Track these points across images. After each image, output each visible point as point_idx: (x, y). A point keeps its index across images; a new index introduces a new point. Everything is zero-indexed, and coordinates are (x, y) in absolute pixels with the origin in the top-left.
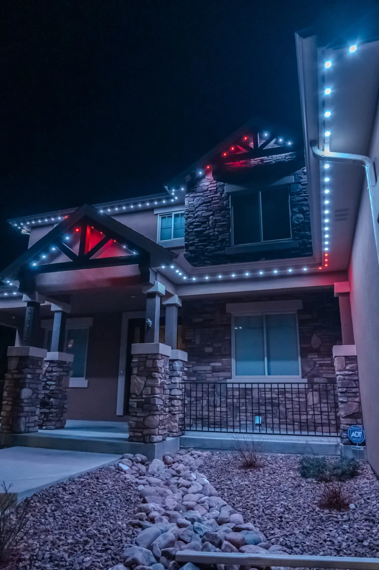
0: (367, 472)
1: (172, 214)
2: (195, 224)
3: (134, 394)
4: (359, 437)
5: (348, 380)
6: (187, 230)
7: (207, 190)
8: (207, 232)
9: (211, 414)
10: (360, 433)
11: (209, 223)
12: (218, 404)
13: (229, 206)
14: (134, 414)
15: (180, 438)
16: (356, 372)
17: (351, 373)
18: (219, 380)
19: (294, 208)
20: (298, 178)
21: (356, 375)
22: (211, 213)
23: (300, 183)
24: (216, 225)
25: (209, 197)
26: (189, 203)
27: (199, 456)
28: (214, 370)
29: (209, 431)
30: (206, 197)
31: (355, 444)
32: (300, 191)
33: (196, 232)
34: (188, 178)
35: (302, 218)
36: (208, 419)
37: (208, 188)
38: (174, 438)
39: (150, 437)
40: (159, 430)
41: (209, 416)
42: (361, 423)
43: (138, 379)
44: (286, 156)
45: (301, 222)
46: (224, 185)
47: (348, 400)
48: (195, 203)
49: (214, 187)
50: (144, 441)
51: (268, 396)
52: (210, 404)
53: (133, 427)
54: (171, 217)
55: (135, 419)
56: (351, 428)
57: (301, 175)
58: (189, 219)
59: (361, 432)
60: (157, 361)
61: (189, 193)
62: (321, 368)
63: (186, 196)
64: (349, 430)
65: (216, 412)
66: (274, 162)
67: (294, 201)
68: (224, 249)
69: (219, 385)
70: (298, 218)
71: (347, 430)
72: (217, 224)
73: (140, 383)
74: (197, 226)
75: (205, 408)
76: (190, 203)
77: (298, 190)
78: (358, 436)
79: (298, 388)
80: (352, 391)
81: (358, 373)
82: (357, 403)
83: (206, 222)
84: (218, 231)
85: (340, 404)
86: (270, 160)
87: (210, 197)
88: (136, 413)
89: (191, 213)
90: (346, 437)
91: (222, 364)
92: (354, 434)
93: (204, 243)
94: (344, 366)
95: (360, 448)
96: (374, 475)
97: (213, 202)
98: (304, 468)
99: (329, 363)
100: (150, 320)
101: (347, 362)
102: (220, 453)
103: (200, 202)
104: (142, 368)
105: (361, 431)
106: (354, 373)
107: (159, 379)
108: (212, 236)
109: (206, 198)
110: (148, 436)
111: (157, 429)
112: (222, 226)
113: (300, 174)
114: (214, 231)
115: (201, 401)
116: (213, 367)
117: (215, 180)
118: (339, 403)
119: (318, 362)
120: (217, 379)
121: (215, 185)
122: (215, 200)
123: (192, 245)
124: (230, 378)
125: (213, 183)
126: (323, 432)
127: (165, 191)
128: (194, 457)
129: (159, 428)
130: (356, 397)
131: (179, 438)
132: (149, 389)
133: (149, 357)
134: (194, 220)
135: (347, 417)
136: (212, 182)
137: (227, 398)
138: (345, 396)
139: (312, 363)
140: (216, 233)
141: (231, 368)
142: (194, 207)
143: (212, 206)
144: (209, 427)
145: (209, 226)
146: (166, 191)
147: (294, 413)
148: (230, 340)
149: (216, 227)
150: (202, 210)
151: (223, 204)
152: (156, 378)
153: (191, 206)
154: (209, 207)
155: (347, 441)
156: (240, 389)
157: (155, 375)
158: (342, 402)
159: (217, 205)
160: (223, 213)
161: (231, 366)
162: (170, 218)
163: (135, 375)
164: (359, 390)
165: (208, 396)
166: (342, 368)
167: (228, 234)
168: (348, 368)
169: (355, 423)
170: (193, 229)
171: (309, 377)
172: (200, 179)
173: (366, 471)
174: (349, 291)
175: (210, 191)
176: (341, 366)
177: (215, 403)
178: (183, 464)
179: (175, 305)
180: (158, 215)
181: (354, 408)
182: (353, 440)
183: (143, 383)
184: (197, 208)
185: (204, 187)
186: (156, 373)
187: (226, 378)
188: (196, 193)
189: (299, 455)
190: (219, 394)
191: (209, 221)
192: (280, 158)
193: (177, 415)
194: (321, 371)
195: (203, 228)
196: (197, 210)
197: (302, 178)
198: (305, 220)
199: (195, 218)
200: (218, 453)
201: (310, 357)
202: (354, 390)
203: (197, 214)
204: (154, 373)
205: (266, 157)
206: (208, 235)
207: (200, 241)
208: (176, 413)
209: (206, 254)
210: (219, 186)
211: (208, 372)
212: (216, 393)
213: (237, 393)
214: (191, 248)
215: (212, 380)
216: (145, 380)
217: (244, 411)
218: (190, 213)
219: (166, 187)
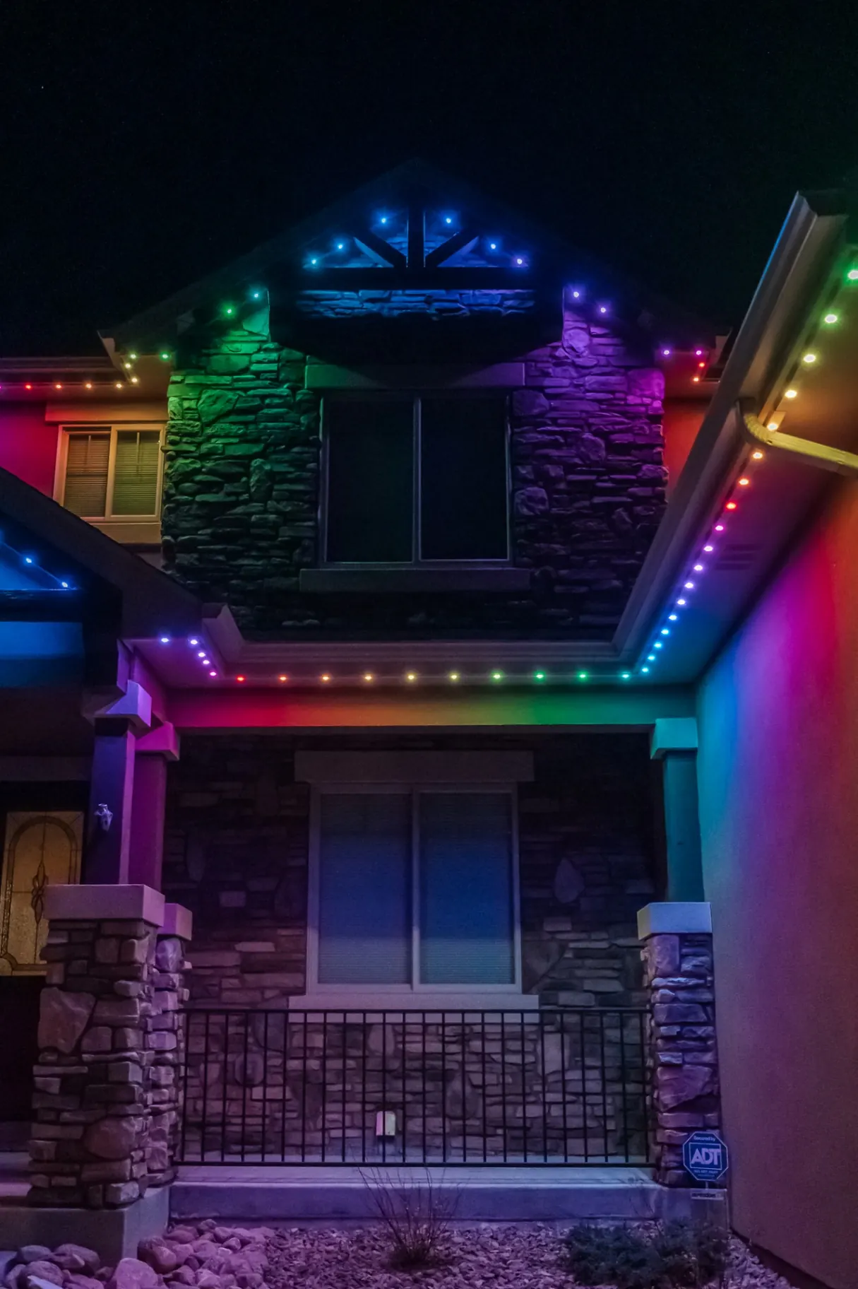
0: (740, 1259)
1: (109, 429)
2: (199, 478)
3: (54, 1050)
4: (712, 1165)
5: (686, 1001)
6: (173, 495)
7: (245, 370)
8: (239, 510)
9: (234, 1109)
10: (715, 1153)
11: (248, 482)
12: (259, 1078)
13: (317, 434)
14: (52, 1116)
15: (171, 1190)
16: (709, 979)
17: (693, 982)
18: (265, 1000)
19: (522, 464)
20: (537, 374)
21: (709, 988)
22: (257, 449)
23: (541, 389)
24: (271, 489)
25: (251, 392)
26: (181, 405)
27: (244, 1243)
28: (249, 965)
29: (223, 1164)
30: (243, 394)
31: (702, 1185)
32: (542, 415)
33: (203, 504)
34: (186, 321)
35: (542, 501)
36: (223, 1124)
37: (251, 363)
38: (159, 1190)
39: (105, 1190)
40: (133, 1163)
41: (224, 1114)
42: (716, 1124)
43: (68, 1001)
44: (505, 298)
45: (541, 511)
46: (304, 361)
47: (683, 1060)
48: (202, 406)
49: (270, 362)
50: (85, 1203)
51: (415, 1047)
52: (229, 1075)
53: (46, 1156)
54: (108, 437)
55: (53, 1131)
56: (692, 1140)
57: (547, 365)
58: (181, 461)
59: (719, 1150)
60: (133, 944)
61: (184, 372)
62: (579, 962)
63: (174, 378)
64: (687, 1146)
65: (248, 1103)
66: (466, 311)
67: (521, 444)
68: (296, 574)
69: (264, 1015)
70: (530, 498)
71: (681, 1146)
72: (276, 487)
73: (73, 1015)
74: (206, 487)
75: (214, 1091)
76: (186, 404)
77: (536, 411)
78: (708, 1162)
79: (503, 1024)
80: (695, 1033)
81: (712, 982)
82: (706, 1069)
83: (241, 475)
84: (277, 512)
85: (662, 1073)
86: (456, 301)
87: (254, 396)
88: (59, 1112)
89: (190, 439)
90: (675, 1164)
91: (276, 947)
92: (698, 1157)
93: (230, 547)
94: (678, 962)
95: (713, 1196)
96: (761, 1266)
97: (265, 411)
98: (580, 1257)
99: (605, 949)
100: (109, 809)
101: (684, 951)
102: (301, 1230)
103: (219, 406)
104: (78, 966)
105: (718, 1147)
106: (701, 981)
107: (137, 1000)
108: (255, 525)
109: (240, 396)
110: (101, 1186)
111: (128, 1161)
112: (291, 496)
113: (543, 362)
114: (265, 511)
115: (202, 1067)
116: (245, 956)
117: (274, 340)
118: (659, 1069)
119: (572, 945)
120: (256, 996)
121: (274, 356)
122: (269, 406)
123: (189, 547)
124: (301, 991)
125: (266, 350)
126: (586, 1156)
127: (102, 351)
128: (228, 1247)
129: (132, 1158)
130: (706, 1050)
131: (167, 1188)
132: (105, 1034)
133: (108, 929)
134: (198, 466)
135: (682, 1107)
136: (265, 346)
137: (286, 1056)
138: (678, 1050)
139: (554, 946)
140: (272, 517)
141: (304, 961)
142: (199, 420)
143: (262, 426)
144: (224, 1151)
145: (248, 490)
146: (105, 353)
147: (508, 1098)
148: (304, 870)
149: (269, 497)
150: (227, 436)
151: (299, 423)
152: (130, 998)
153: (189, 416)
154: (252, 427)
155: (679, 1175)
156: (329, 1027)
157: (127, 987)
158: (668, 1066)
159: (280, 424)
160: (297, 453)
161: (304, 952)
162: (101, 443)
163: (55, 988)
164: (714, 1030)
165: (225, 1051)
166: (669, 969)
167: (310, 524)
168: (686, 966)
169: (700, 1125)
170: (193, 494)
171: (545, 989)
172: (224, 328)
173: (737, 1258)
174: (696, 745)
175: (258, 374)
176: (670, 963)
177: (249, 1072)
178: (210, 1268)
179: (161, 755)
180: (61, 427)
181: (698, 1083)
182: (696, 1174)
183: (84, 1011)
184: (209, 424)
185: (234, 359)
186: (130, 983)
187: (288, 992)
188: (207, 374)
189: (540, 1224)
190: (263, 1044)
191: (249, 475)
192: (486, 301)
193: (166, 1114)
194: (579, 973)
195: (229, 494)
196: (209, 431)
197: (547, 375)
198: (551, 506)
199: (204, 457)
200: (294, 1230)
201: (548, 928)
202: (701, 1031)
203: (210, 446)
204: (123, 982)
205: (443, 292)
206: (243, 521)
207: (215, 538)
208: (163, 1107)
209: (234, 582)
210: (288, 361)
211: (229, 972)
212: (250, 1040)
213: (318, 1041)
214: (183, 559)
215: (242, 999)
216: (92, 1003)
217: (339, 1096)
218: (185, 439)
219: (109, 343)
